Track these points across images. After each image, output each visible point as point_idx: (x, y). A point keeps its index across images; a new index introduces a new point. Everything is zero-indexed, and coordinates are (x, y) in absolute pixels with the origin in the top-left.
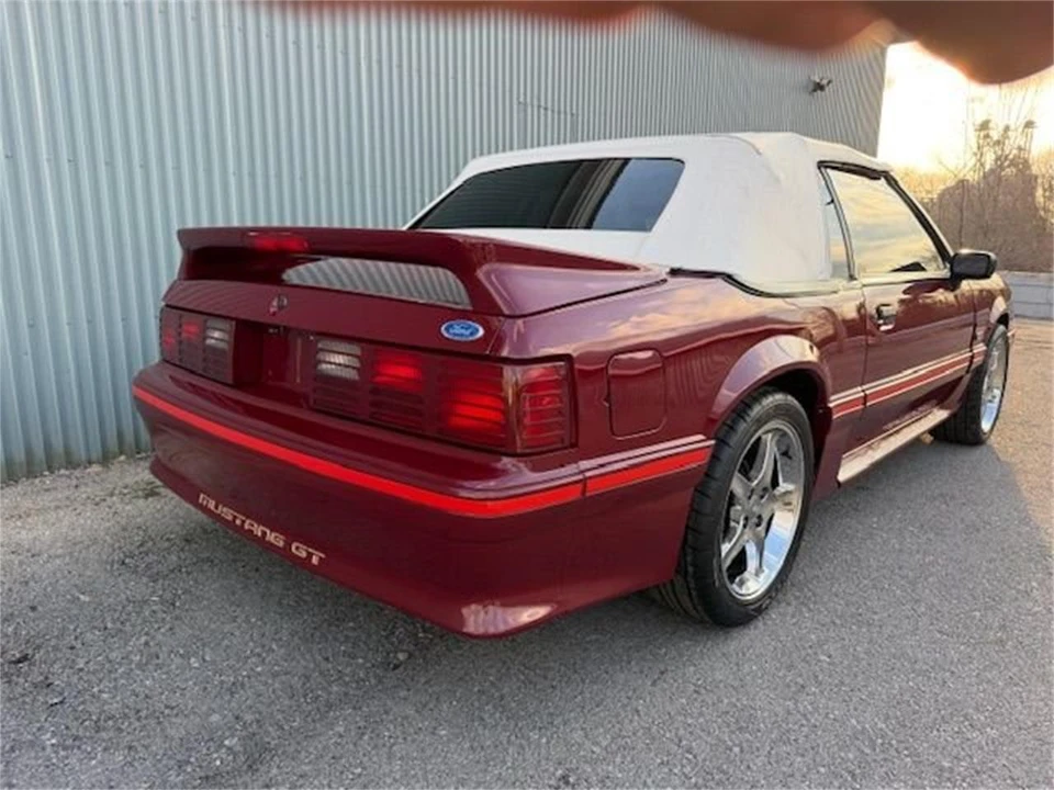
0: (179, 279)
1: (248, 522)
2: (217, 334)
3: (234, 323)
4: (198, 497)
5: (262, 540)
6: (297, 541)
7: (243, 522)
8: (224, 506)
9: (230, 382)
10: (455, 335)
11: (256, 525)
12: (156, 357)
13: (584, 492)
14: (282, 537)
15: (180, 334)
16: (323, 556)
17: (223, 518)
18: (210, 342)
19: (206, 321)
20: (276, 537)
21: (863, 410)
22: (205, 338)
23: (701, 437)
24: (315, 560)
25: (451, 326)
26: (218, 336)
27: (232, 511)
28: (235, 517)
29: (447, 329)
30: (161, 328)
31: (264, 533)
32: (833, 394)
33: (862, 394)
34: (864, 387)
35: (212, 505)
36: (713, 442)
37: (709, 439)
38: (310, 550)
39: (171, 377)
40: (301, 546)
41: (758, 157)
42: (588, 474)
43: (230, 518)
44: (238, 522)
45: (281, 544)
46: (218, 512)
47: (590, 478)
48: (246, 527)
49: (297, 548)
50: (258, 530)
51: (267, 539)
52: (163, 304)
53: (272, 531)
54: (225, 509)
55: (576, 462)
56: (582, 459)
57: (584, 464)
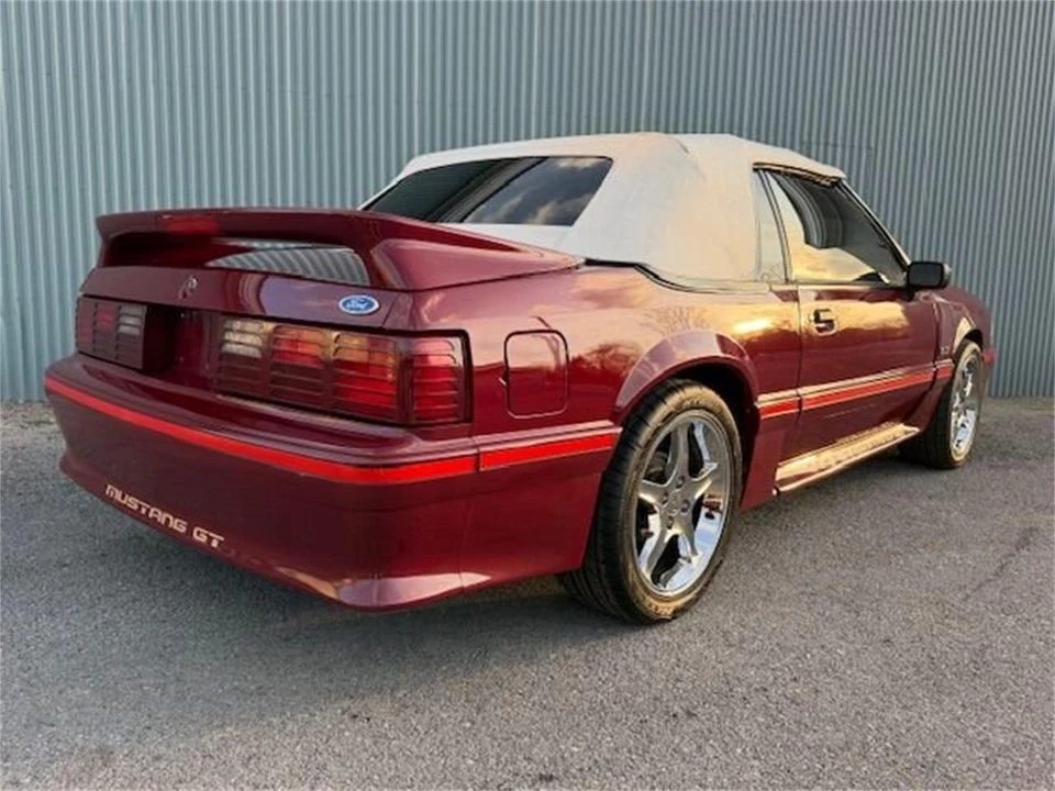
0: (98, 266)
1: (153, 510)
2: (131, 321)
3: (145, 308)
4: (106, 487)
5: (166, 528)
6: (199, 526)
7: (148, 510)
8: (130, 495)
9: (140, 367)
10: (352, 309)
11: (160, 513)
12: (72, 349)
13: (477, 465)
14: (184, 523)
15: (95, 323)
16: (222, 539)
17: (130, 509)
18: (123, 329)
19: (120, 308)
20: (179, 523)
21: (799, 413)
22: (118, 327)
23: (607, 423)
24: (215, 544)
25: (348, 301)
26: (132, 323)
27: (136, 501)
28: (140, 506)
29: (345, 304)
30: (77, 318)
31: (168, 520)
32: (762, 395)
33: (796, 398)
34: (799, 391)
35: (118, 495)
36: (620, 430)
37: (617, 427)
38: (212, 535)
39: (85, 367)
40: (201, 530)
41: (685, 154)
42: (482, 449)
43: (135, 507)
44: (143, 511)
45: (183, 530)
46: (124, 502)
47: (484, 453)
48: (151, 514)
49: (199, 533)
50: (162, 517)
51: (170, 525)
52: (80, 294)
53: (175, 517)
54: (131, 499)
55: (470, 436)
56: (477, 434)
57: (479, 439)
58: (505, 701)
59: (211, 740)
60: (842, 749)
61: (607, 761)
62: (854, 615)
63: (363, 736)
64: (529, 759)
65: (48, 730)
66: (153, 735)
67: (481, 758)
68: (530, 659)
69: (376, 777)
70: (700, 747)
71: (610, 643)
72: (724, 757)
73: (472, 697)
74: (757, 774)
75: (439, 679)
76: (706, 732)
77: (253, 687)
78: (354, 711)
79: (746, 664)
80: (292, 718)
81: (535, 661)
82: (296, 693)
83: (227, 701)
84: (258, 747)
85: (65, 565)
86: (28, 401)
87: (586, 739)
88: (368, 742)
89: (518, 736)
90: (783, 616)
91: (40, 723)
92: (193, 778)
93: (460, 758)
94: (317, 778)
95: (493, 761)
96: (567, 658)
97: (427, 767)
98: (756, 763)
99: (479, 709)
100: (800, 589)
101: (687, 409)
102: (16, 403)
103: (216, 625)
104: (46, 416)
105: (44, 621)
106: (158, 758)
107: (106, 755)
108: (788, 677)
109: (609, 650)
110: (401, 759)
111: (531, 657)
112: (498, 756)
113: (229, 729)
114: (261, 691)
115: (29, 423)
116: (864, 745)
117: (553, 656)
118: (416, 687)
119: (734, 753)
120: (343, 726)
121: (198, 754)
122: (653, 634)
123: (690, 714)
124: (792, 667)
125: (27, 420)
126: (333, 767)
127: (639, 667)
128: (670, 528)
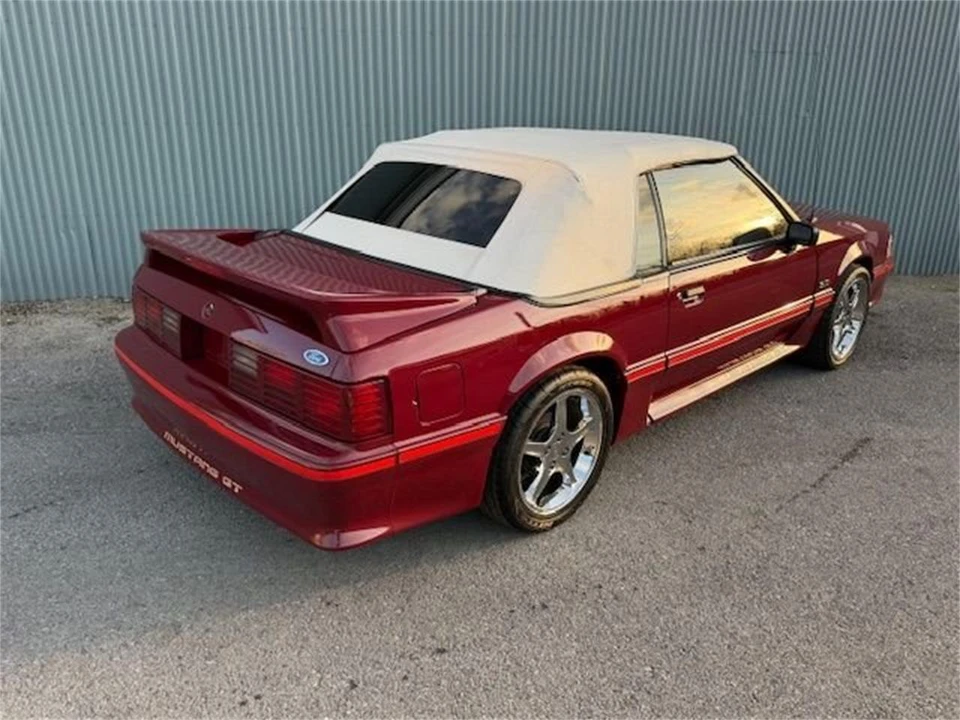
1: (196, 457)
2: (170, 320)
3: (180, 316)
4: (165, 432)
5: (204, 471)
6: (226, 475)
7: (193, 457)
8: (181, 443)
9: (180, 356)
10: (312, 360)
11: (201, 461)
13: (397, 461)
14: (216, 471)
15: (146, 311)
16: (241, 488)
17: (180, 452)
18: (166, 324)
19: (162, 308)
20: (213, 471)
21: (665, 371)
22: (163, 320)
23: (496, 415)
24: (236, 490)
25: (311, 353)
26: (170, 322)
27: (185, 448)
28: (188, 453)
29: (308, 355)
31: (206, 467)
32: (629, 364)
33: (664, 359)
34: (667, 353)
35: (173, 440)
36: (505, 418)
37: (502, 416)
38: (234, 483)
40: (228, 479)
42: (401, 450)
43: (184, 452)
45: (216, 476)
46: (177, 446)
47: (402, 452)
48: (195, 460)
49: (226, 481)
50: (203, 464)
51: (207, 471)
53: (210, 465)
54: (182, 446)
55: (392, 443)
56: (397, 441)
57: (398, 444)
58: (426, 593)
59: (239, 619)
60: (634, 636)
61: (481, 640)
62: (687, 524)
63: (333, 618)
64: (433, 637)
65: (141, 609)
66: (204, 615)
67: (404, 635)
68: (448, 558)
69: (337, 647)
70: (543, 632)
71: (506, 547)
72: (556, 639)
73: (405, 588)
74: (574, 652)
75: (387, 573)
76: (550, 621)
77: (266, 578)
78: (328, 599)
79: (594, 565)
80: (290, 604)
81: (452, 560)
82: (293, 583)
83: (249, 589)
84: (268, 625)
85: (142, 471)
86: (100, 297)
87: (472, 623)
88: (335, 623)
89: (429, 620)
90: (634, 523)
91: (136, 604)
92: (229, 645)
93: (390, 635)
94: (302, 647)
95: (410, 638)
96: (474, 558)
97: (370, 641)
98: (575, 644)
99: (408, 600)
100: (657, 498)
101: (563, 391)
102: (92, 299)
103: (244, 528)
104: (115, 312)
105: (132, 523)
106: (207, 630)
107: (177, 628)
108: (620, 576)
109: (504, 553)
110: (354, 635)
111: (450, 558)
112: (415, 634)
113: (250, 611)
114: (271, 581)
115: (103, 319)
116: (652, 634)
117: (464, 556)
118: (369, 579)
119: (564, 636)
120: (321, 611)
121: (232, 628)
122: (537, 540)
123: (544, 607)
124: (625, 568)
125: (101, 316)
126: (313, 640)
127: (520, 566)
128: (552, 468)
